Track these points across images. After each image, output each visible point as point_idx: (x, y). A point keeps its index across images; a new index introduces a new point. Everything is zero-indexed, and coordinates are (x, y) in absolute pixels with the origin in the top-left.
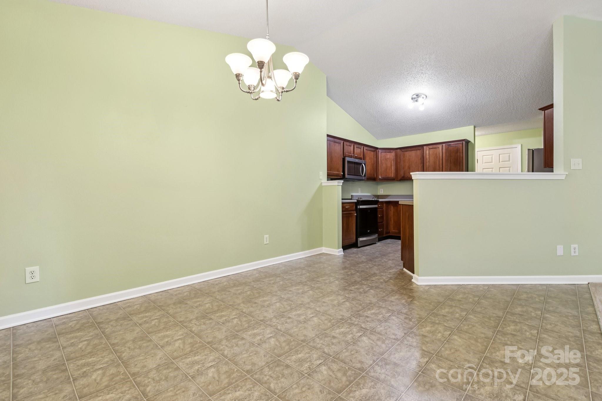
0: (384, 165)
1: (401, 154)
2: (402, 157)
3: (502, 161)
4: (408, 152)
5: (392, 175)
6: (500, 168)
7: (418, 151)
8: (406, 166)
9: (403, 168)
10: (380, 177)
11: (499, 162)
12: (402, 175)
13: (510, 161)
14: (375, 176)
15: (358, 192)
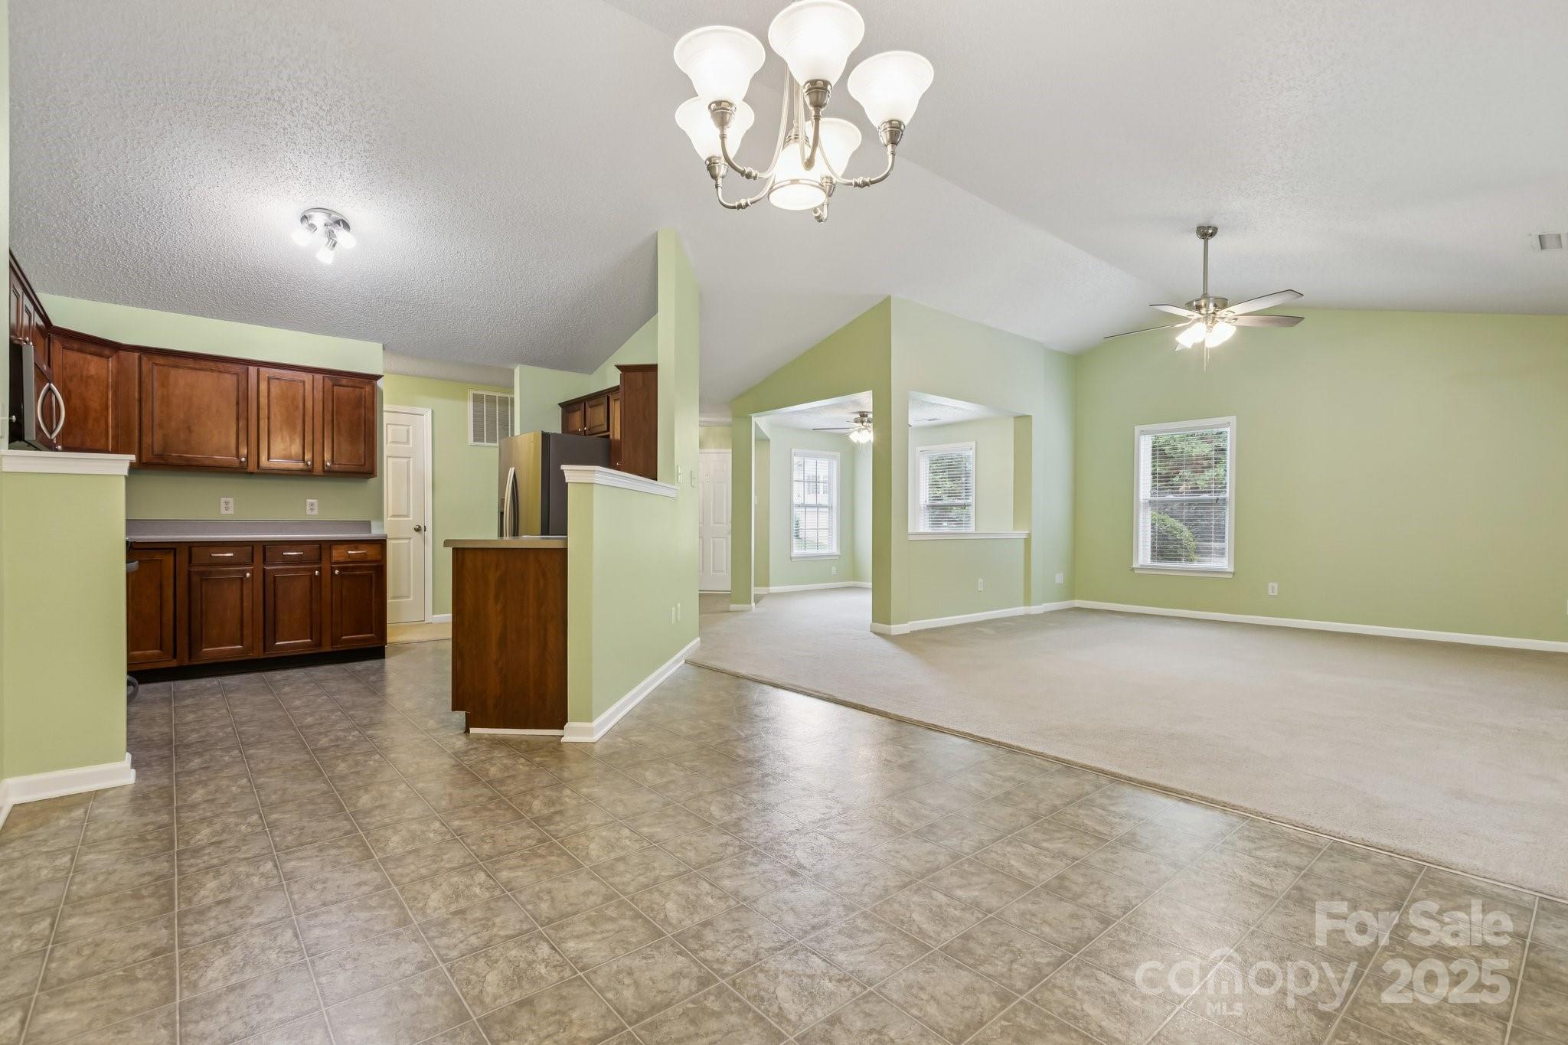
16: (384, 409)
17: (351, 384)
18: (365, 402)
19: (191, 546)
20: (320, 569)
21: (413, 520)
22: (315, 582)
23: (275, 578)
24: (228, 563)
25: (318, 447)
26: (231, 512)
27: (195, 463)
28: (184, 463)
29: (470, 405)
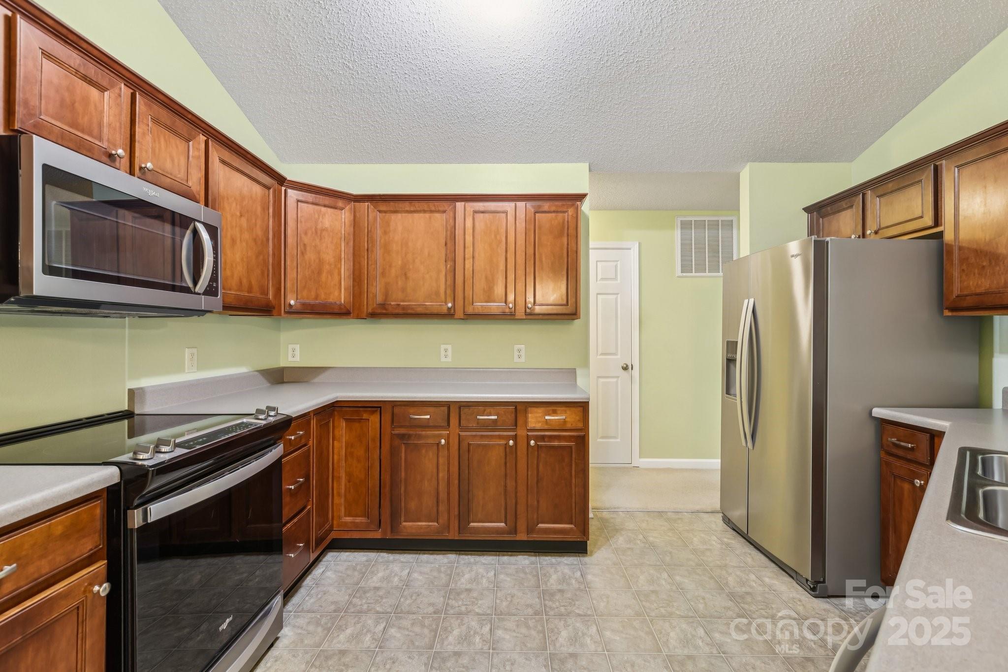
0: (310, 255)
1: (375, 219)
2: (379, 232)
3: (602, 279)
4: (399, 215)
5: (341, 296)
6: (598, 294)
7: (437, 215)
8: (390, 266)
9: (383, 274)
10: (292, 302)
11: (597, 281)
12: (380, 299)
13: (617, 280)
14: (267, 294)
15: (180, 369)
16: (591, 246)
17: (553, 209)
18: (568, 228)
19: (394, 404)
20: (515, 438)
21: (620, 359)
22: (510, 453)
23: (469, 445)
24: (425, 425)
25: (520, 286)
26: (449, 359)
27: (410, 311)
28: (401, 312)
29: (677, 233)
